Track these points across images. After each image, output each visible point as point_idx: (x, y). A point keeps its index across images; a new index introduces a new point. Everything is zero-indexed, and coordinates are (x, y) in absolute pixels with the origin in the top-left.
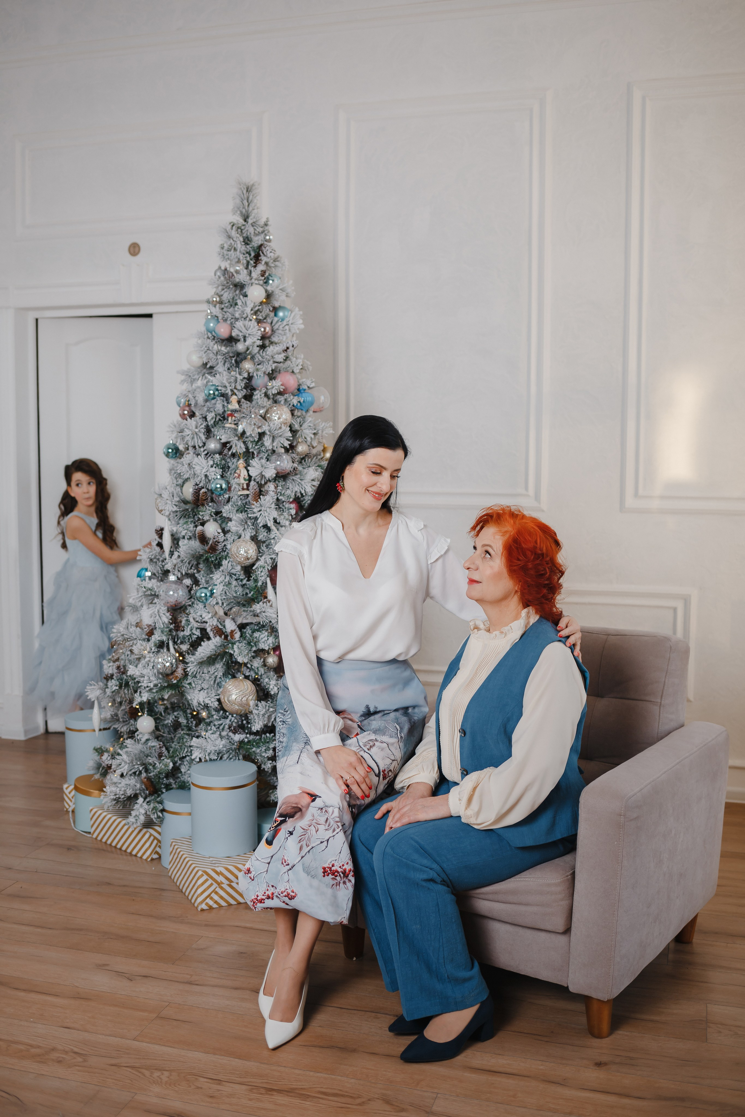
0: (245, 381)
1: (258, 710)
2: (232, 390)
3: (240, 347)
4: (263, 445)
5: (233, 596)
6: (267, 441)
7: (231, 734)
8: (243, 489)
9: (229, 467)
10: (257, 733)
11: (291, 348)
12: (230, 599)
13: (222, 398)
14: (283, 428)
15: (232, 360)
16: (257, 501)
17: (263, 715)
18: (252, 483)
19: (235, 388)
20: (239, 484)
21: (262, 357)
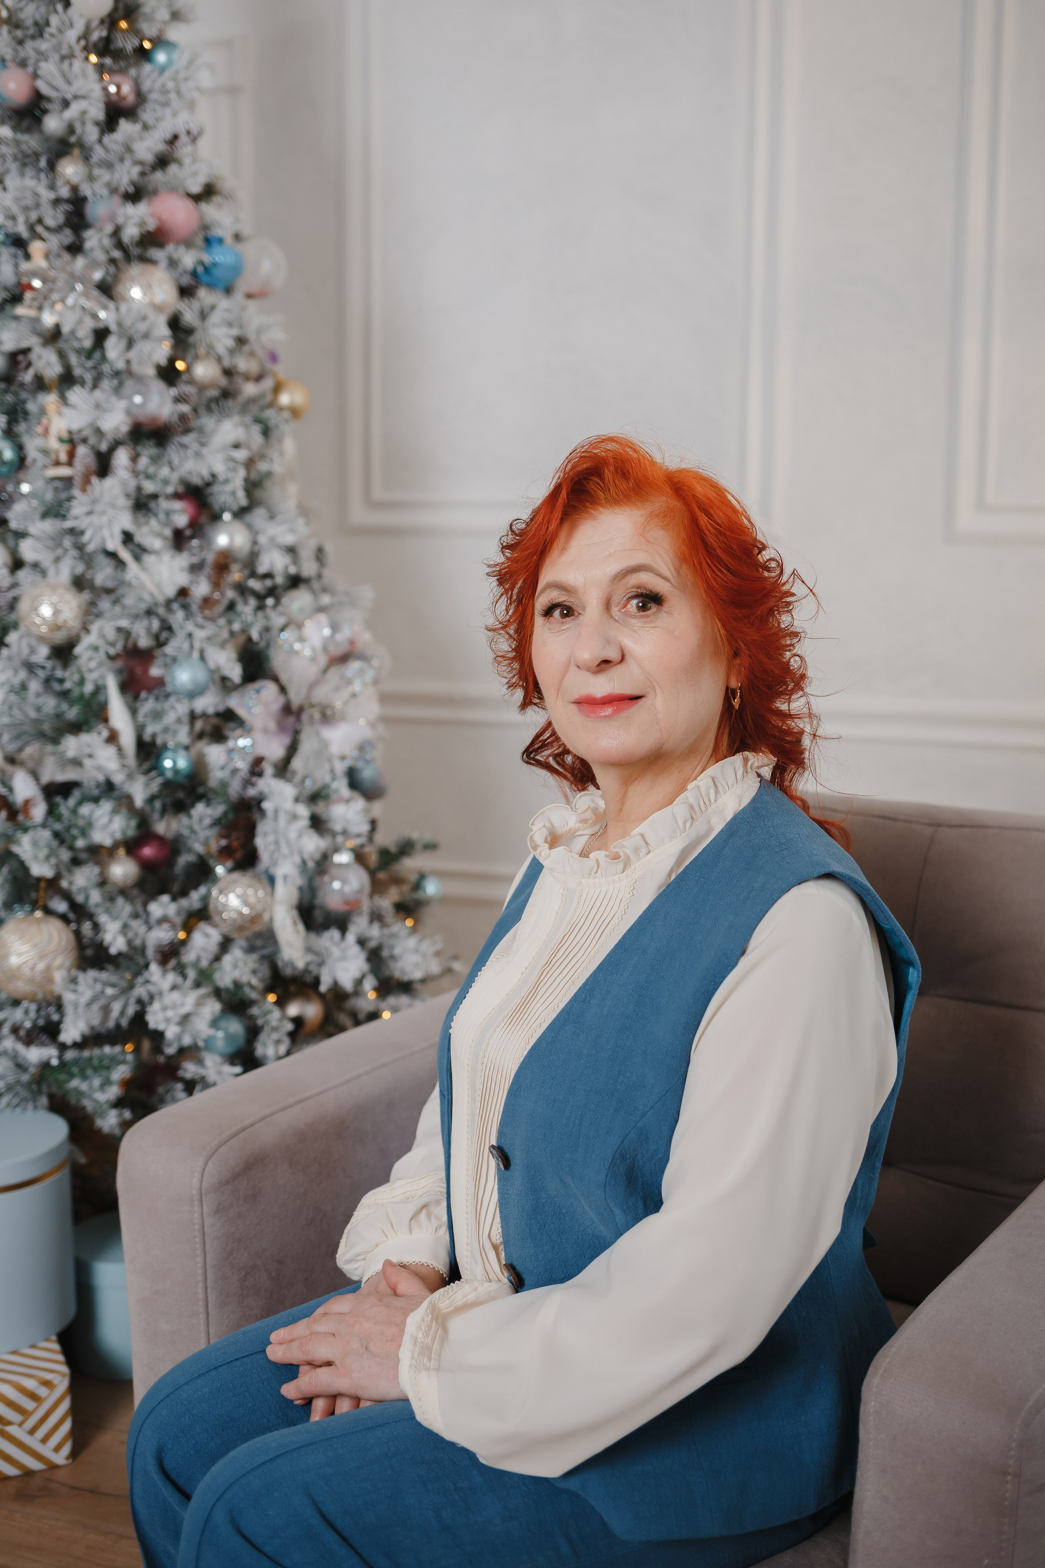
0: (68, 207)
1: (75, 991)
2: (31, 228)
3: (53, 124)
4: (104, 359)
5: (26, 716)
6: (113, 348)
7: (20, 1048)
8: (57, 463)
9: (26, 413)
10: (76, 1045)
11: (184, 138)
12: (22, 724)
13: (13, 250)
14: (152, 316)
15: (38, 160)
16: (84, 490)
17: (89, 1004)
18: (82, 451)
19: (40, 221)
20: (45, 452)
21: (106, 150)
